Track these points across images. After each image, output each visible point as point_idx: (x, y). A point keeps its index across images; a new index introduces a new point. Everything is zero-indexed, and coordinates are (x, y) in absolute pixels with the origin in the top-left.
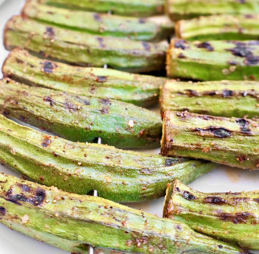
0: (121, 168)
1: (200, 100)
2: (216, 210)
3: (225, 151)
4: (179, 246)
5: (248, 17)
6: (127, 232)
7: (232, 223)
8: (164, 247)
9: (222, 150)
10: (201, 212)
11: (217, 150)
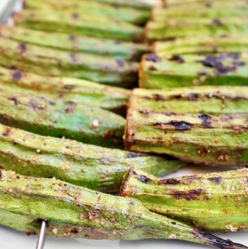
0: (81, 157)
1: (166, 104)
2: (171, 189)
3: (186, 143)
4: (131, 220)
5: (224, 36)
6: (79, 205)
7: (185, 200)
8: (116, 220)
9: (183, 143)
10: (155, 192)
11: (178, 142)
